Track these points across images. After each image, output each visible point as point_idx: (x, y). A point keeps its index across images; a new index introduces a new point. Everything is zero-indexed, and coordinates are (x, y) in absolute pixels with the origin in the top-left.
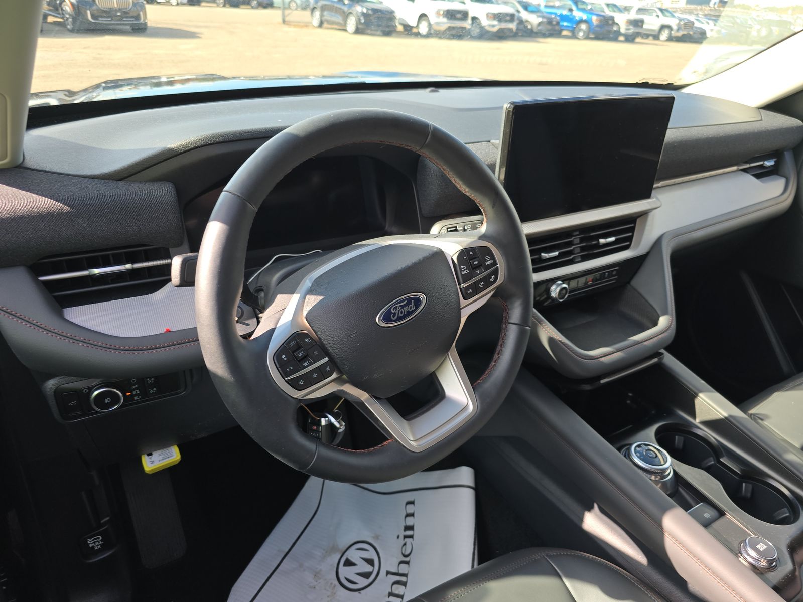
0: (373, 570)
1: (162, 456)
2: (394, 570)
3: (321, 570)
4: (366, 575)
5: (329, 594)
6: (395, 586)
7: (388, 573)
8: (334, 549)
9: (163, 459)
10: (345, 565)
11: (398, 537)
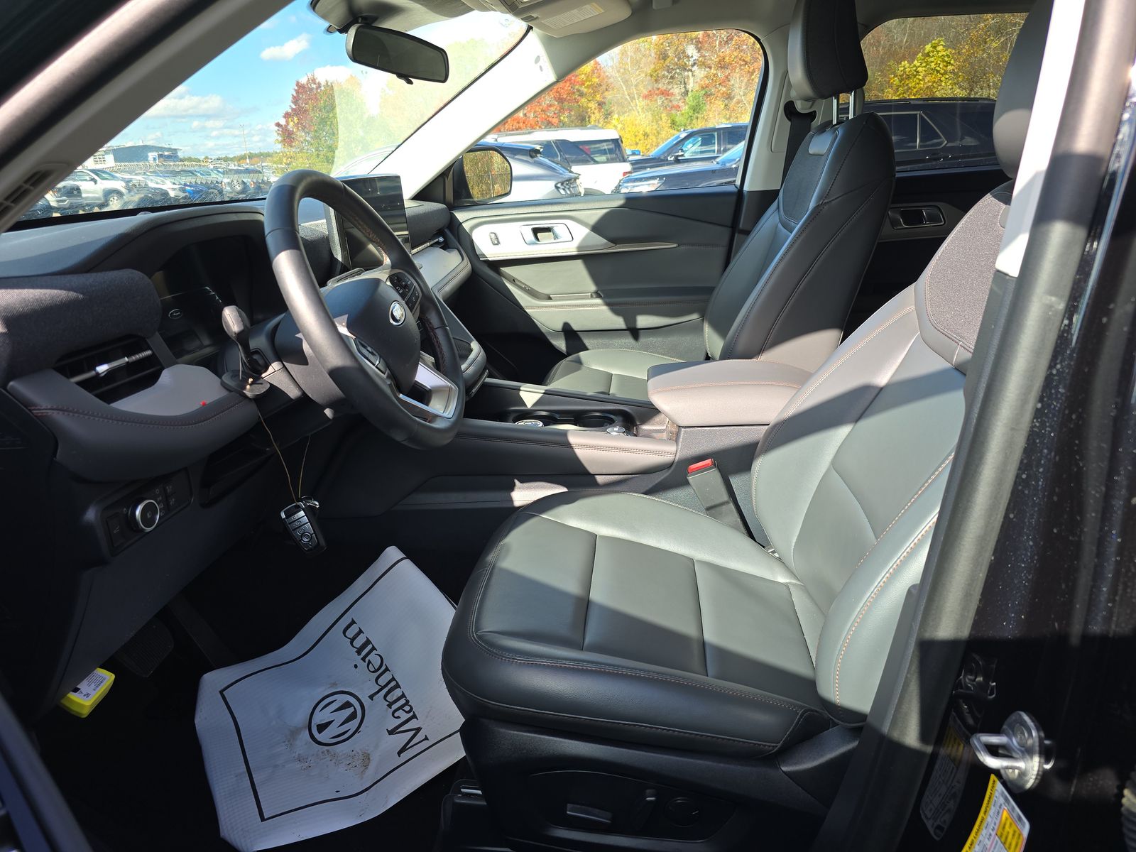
0: (355, 708)
1: (93, 685)
2: (378, 688)
3: (299, 755)
4: (353, 716)
5: (329, 759)
6: (388, 698)
7: (371, 697)
8: (294, 733)
9: (97, 687)
10: (320, 732)
11: (356, 666)
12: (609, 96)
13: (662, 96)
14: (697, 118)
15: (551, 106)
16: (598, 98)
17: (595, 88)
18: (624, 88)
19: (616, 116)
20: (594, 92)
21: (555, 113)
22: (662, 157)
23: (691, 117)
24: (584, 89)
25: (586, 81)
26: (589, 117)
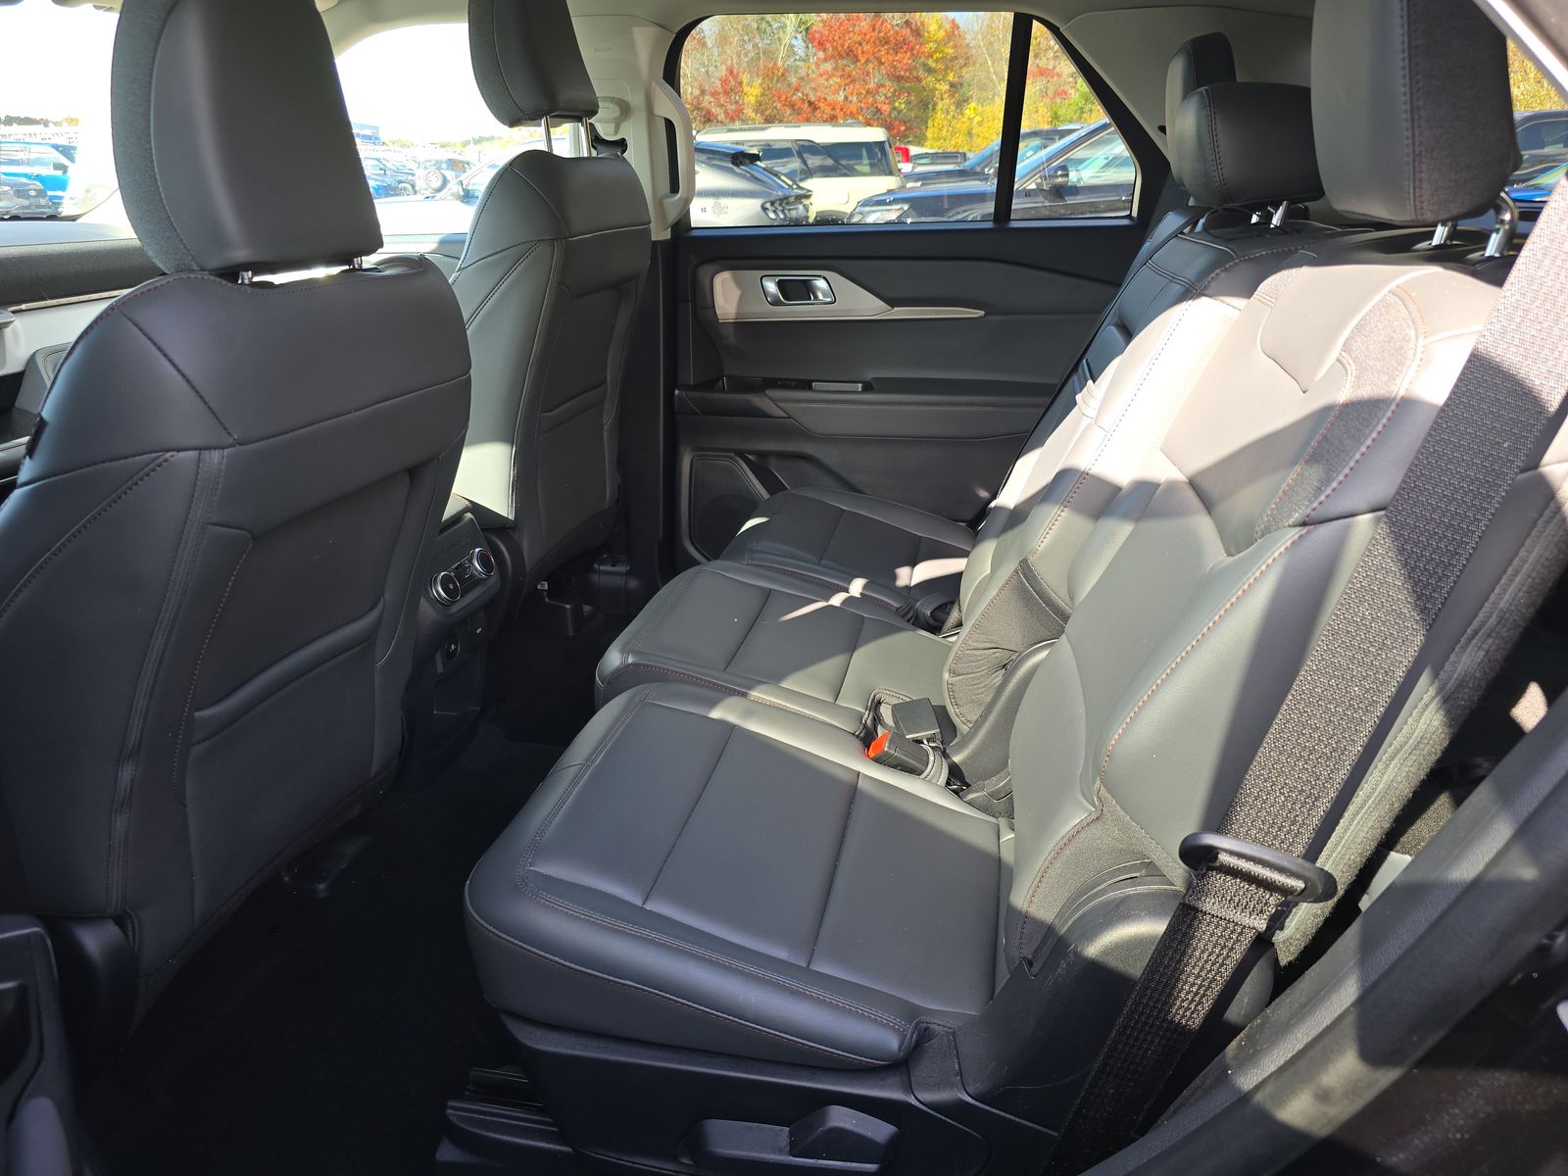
12: (967, 73)
13: (1041, 78)
14: (1091, 111)
15: (882, 86)
16: (951, 77)
17: (949, 63)
18: (990, 63)
19: (973, 105)
20: (946, 68)
21: (886, 98)
22: (978, 169)
23: (1082, 108)
24: (931, 63)
25: (935, 51)
26: (935, 104)
